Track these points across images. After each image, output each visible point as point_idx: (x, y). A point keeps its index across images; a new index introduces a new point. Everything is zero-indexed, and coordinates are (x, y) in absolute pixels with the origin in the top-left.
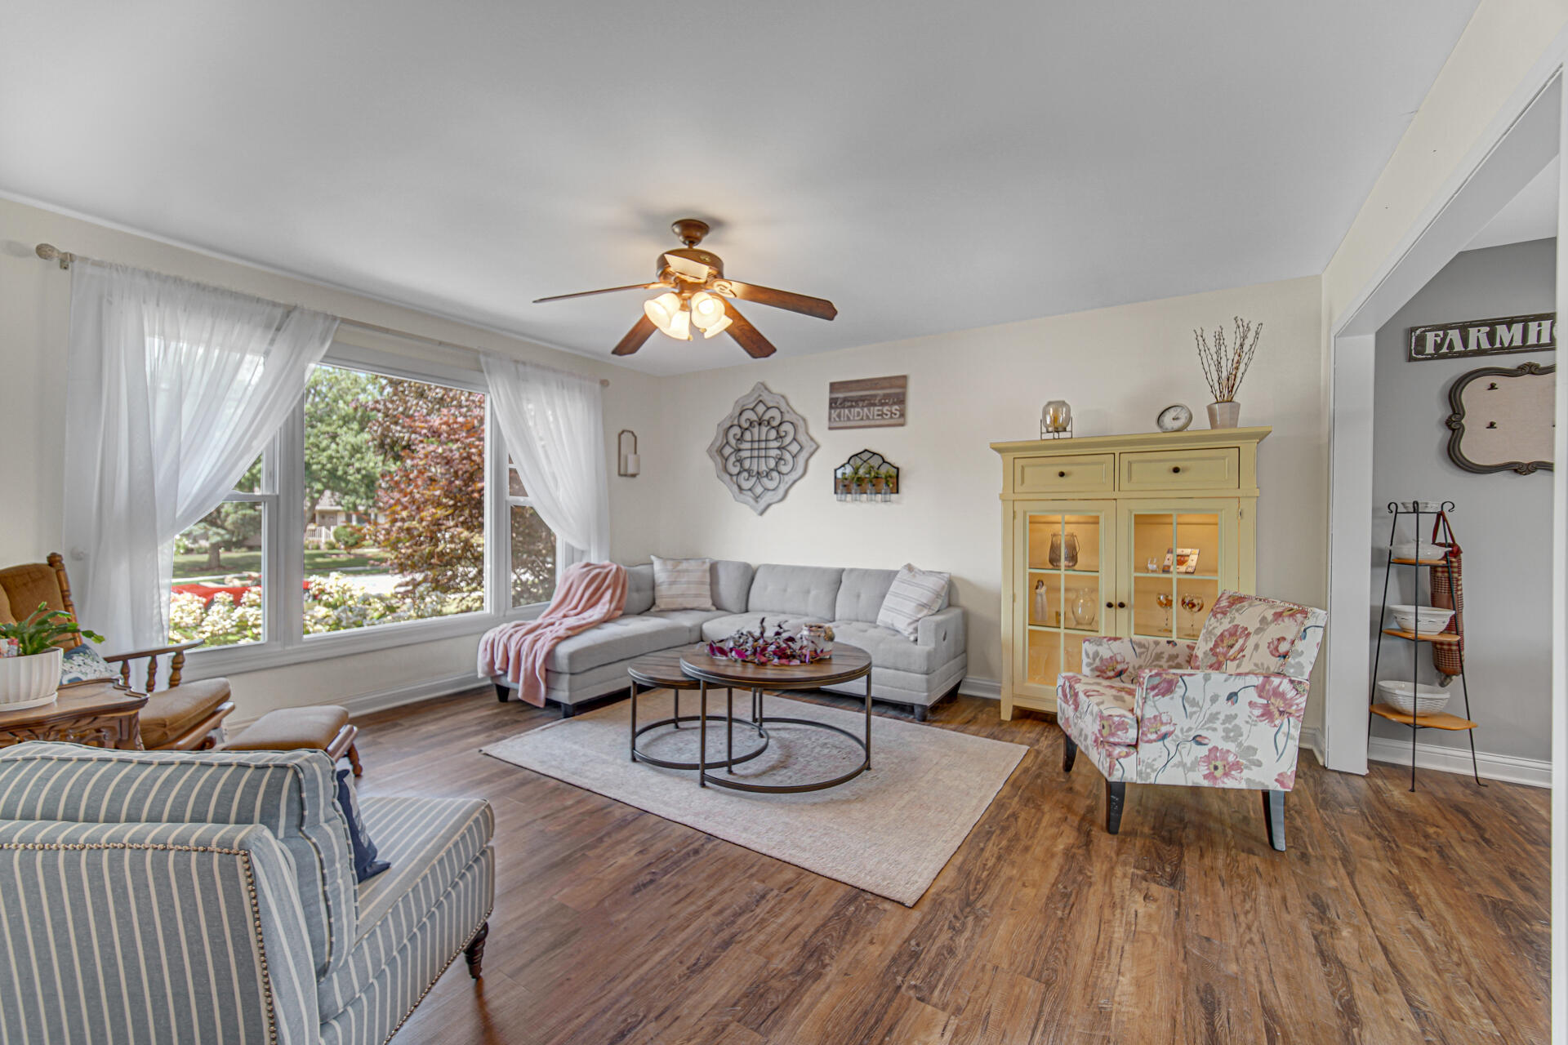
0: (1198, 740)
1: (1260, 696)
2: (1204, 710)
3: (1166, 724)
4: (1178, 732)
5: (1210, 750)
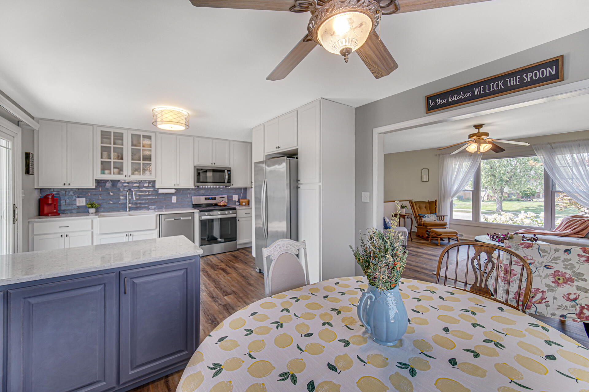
0: (547, 267)
1: (584, 253)
2: (551, 255)
3: (530, 260)
4: (536, 263)
5: (555, 271)
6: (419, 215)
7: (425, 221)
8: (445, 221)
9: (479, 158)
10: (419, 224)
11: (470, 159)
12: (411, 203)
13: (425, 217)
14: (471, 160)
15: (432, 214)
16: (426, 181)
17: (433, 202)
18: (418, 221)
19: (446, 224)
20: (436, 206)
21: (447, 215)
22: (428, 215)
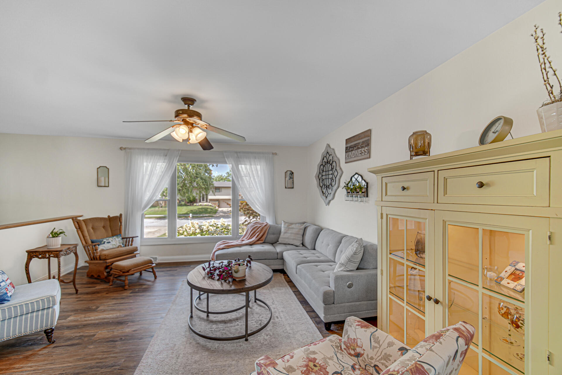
6: (92, 242)
7: (103, 250)
8: (134, 245)
9: (175, 160)
10: (92, 256)
11: (165, 159)
12: (76, 223)
13: (103, 242)
14: (166, 161)
15: (115, 237)
16: (105, 186)
17: (115, 218)
18: (91, 252)
19: (136, 249)
20: (121, 223)
21: (137, 236)
22: (108, 240)
